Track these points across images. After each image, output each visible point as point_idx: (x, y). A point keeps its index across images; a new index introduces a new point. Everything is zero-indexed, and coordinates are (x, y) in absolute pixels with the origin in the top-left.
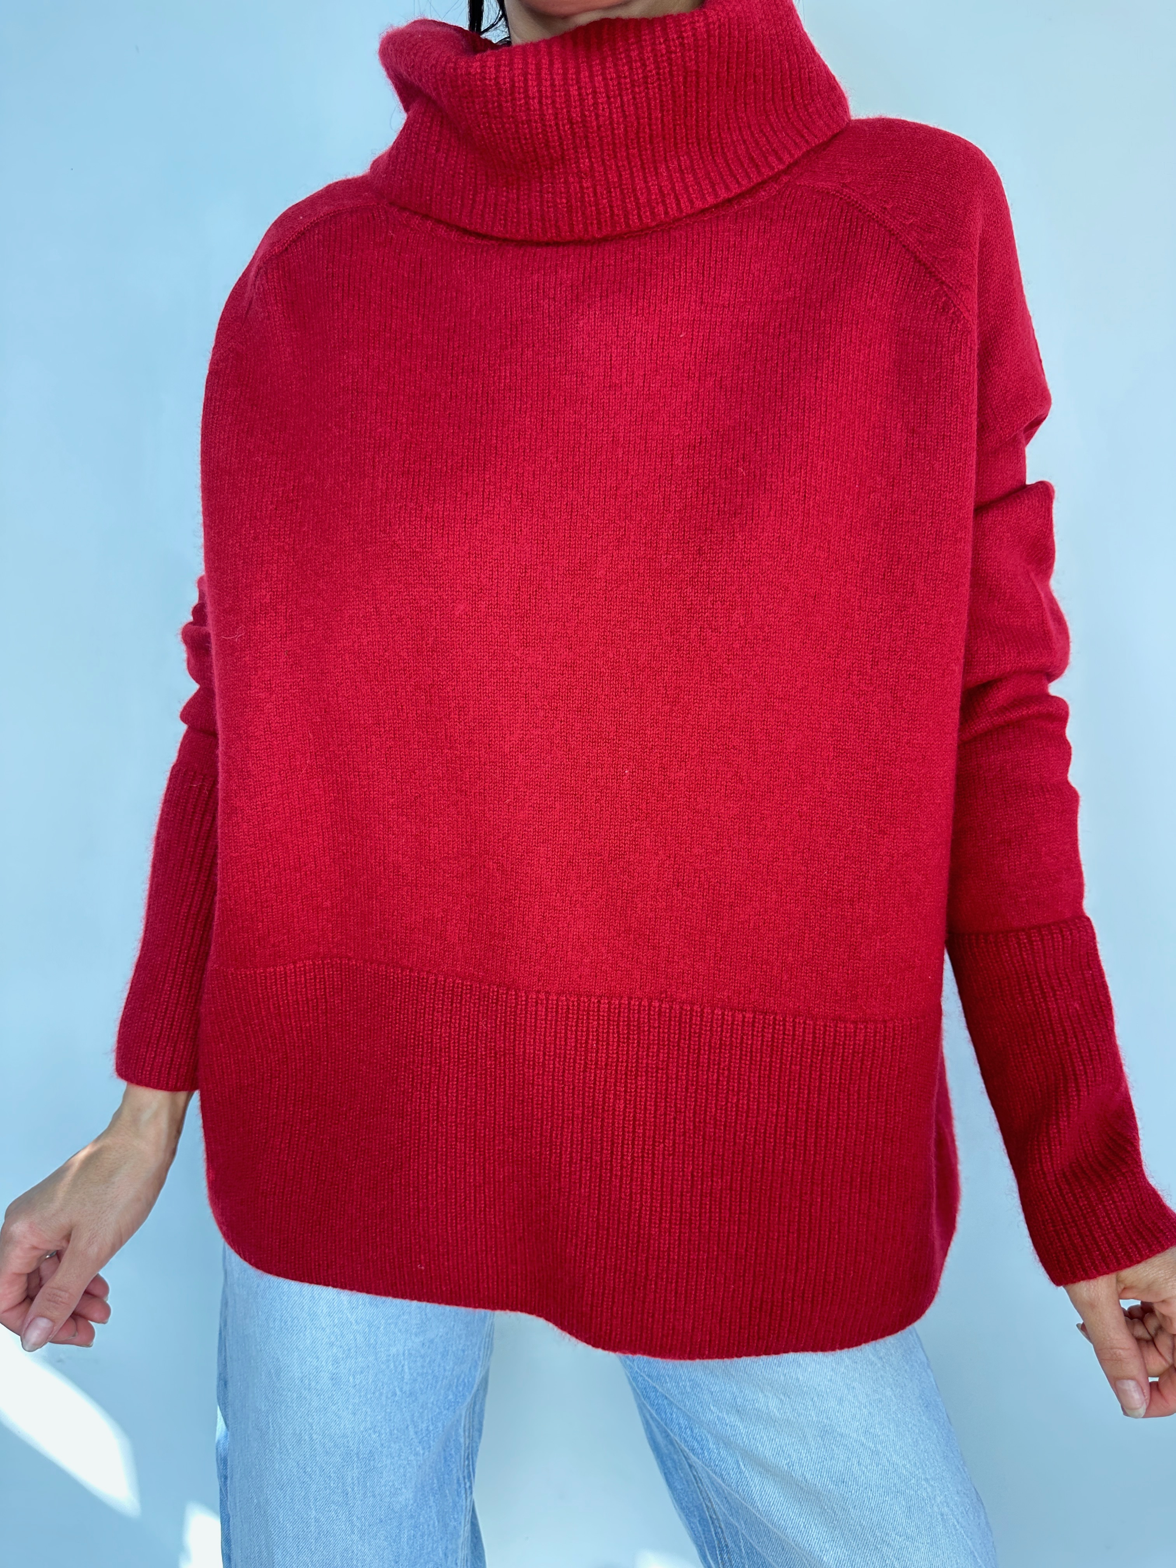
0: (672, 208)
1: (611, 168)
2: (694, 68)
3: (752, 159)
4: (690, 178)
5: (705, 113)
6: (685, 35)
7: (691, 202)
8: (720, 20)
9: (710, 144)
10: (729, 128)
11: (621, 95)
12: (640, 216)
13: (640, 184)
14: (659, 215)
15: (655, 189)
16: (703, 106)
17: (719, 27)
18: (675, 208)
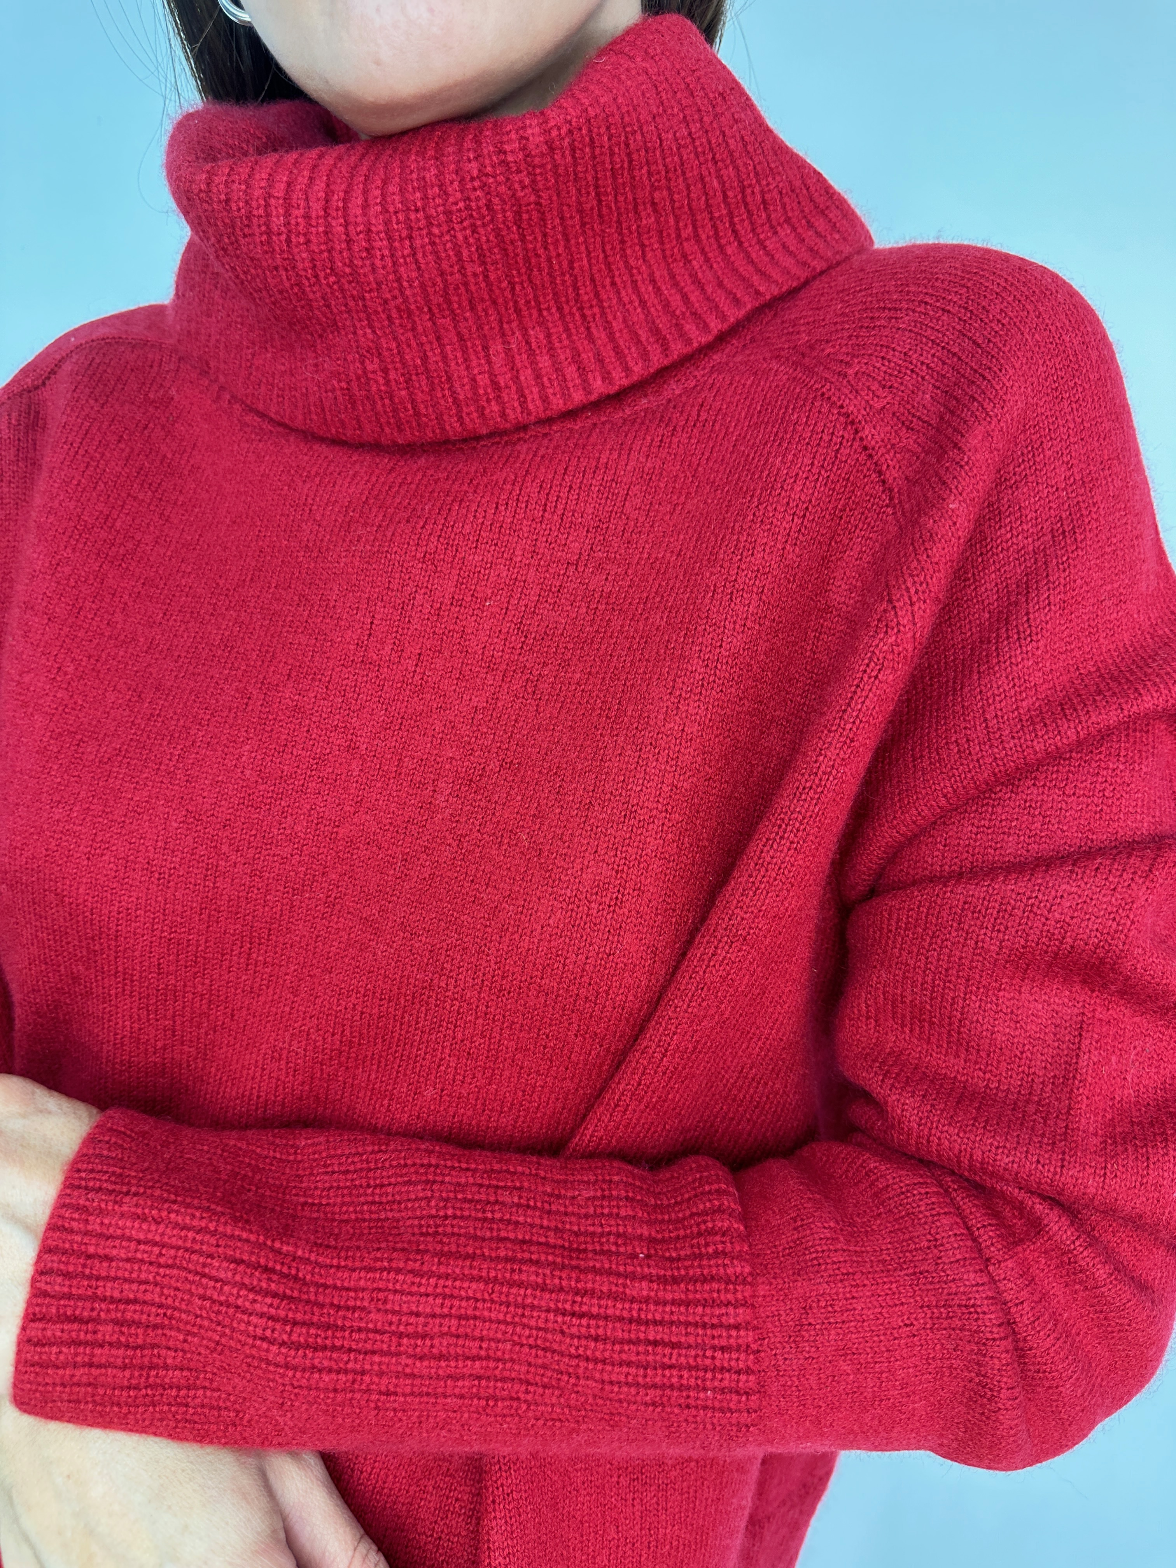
0: (514, 409)
1: (409, 346)
2: (533, 198)
3: (655, 331)
4: (544, 362)
5: (565, 264)
6: (507, 147)
7: (545, 399)
8: (570, 122)
9: (581, 309)
10: (613, 284)
11: (410, 237)
12: (460, 419)
13: (458, 371)
14: (493, 418)
15: (483, 380)
16: (559, 255)
17: (570, 132)
18: (519, 410)
